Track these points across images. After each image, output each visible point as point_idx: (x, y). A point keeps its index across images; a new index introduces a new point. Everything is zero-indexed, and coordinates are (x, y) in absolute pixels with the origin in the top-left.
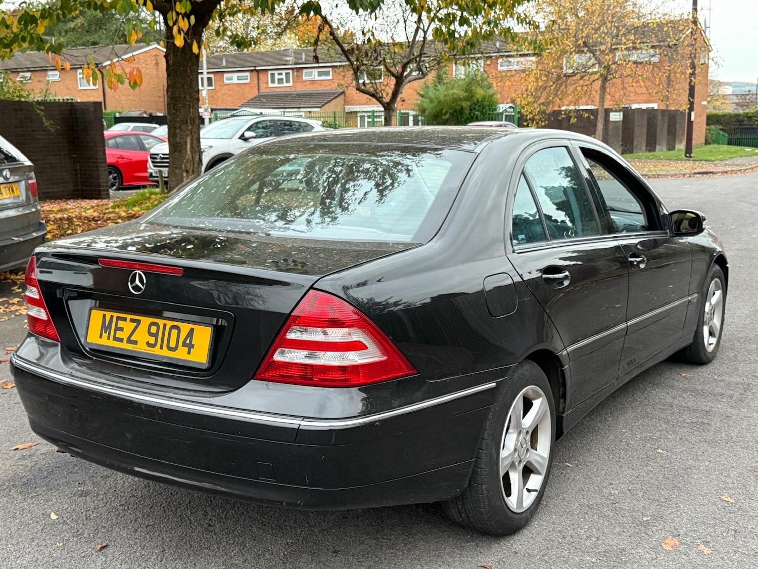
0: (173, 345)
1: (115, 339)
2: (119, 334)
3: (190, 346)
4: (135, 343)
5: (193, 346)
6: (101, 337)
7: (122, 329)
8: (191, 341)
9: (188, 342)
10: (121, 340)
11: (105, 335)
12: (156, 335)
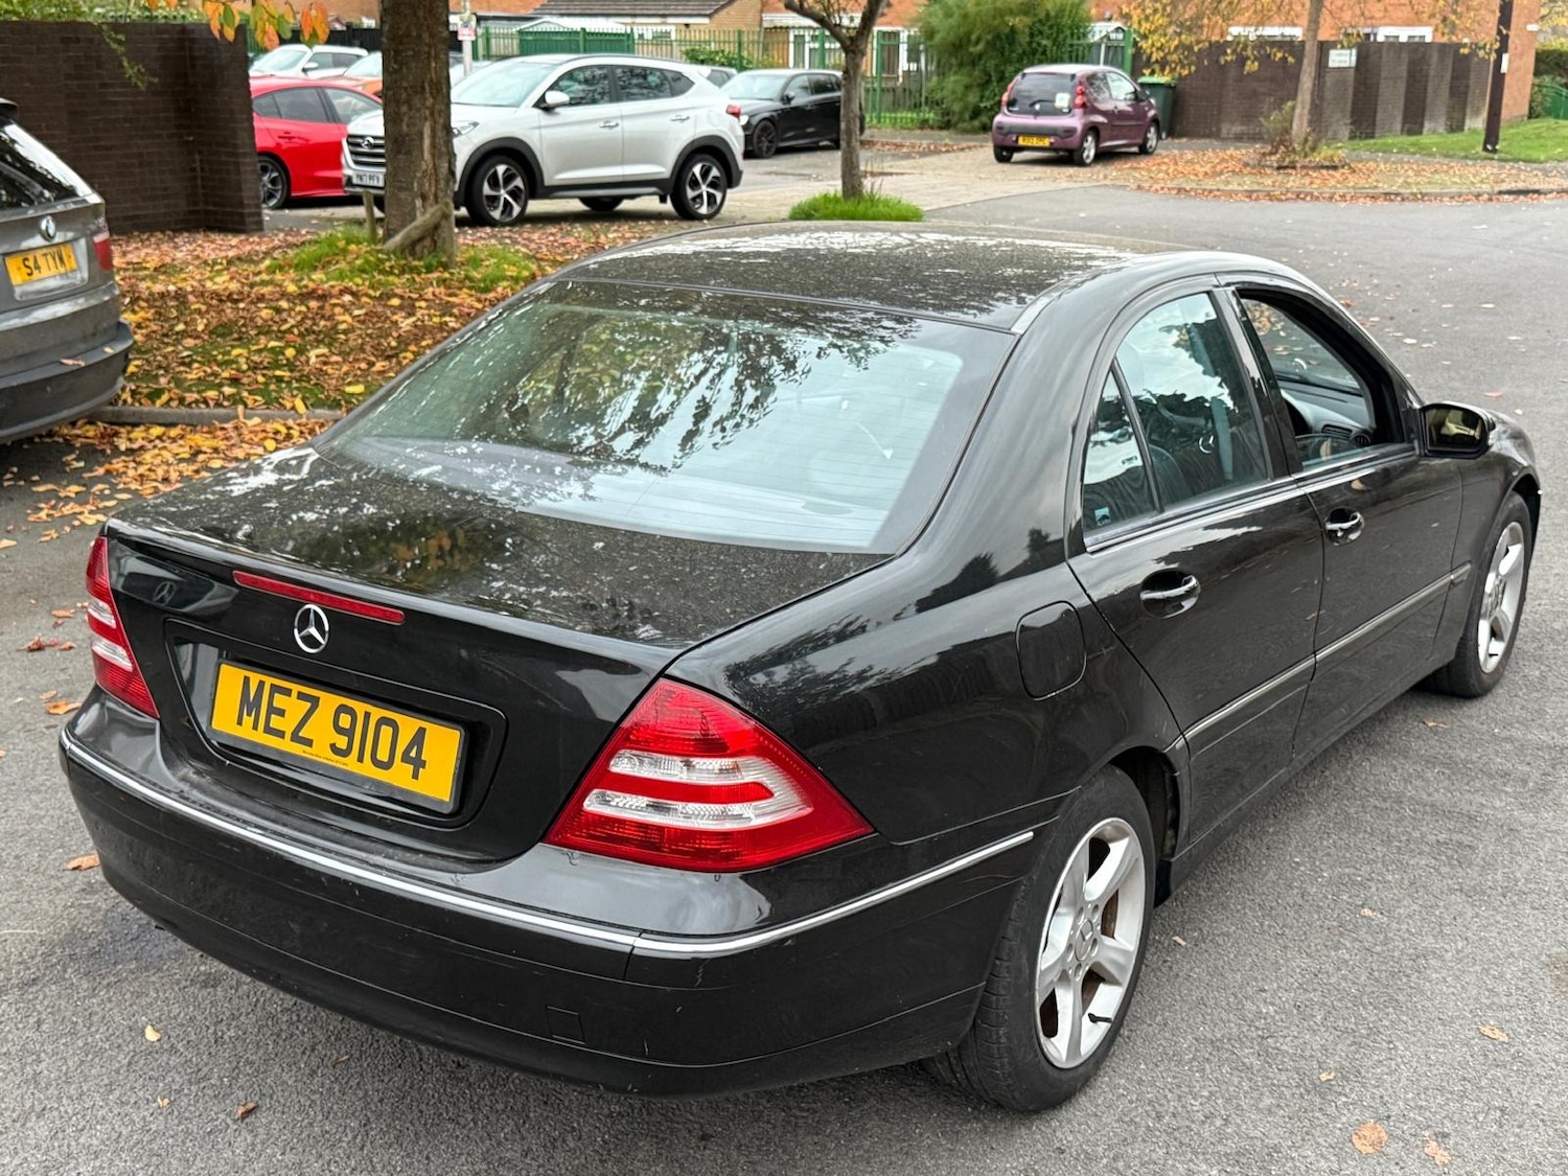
0: (383, 755)
1: (268, 730)
2: (276, 722)
3: (418, 764)
4: (309, 743)
5: (423, 764)
6: (240, 723)
7: (281, 713)
8: (419, 752)
9: (413, 754)
10: (281, 734)
11: (248, 721)
12: (349, 733)
